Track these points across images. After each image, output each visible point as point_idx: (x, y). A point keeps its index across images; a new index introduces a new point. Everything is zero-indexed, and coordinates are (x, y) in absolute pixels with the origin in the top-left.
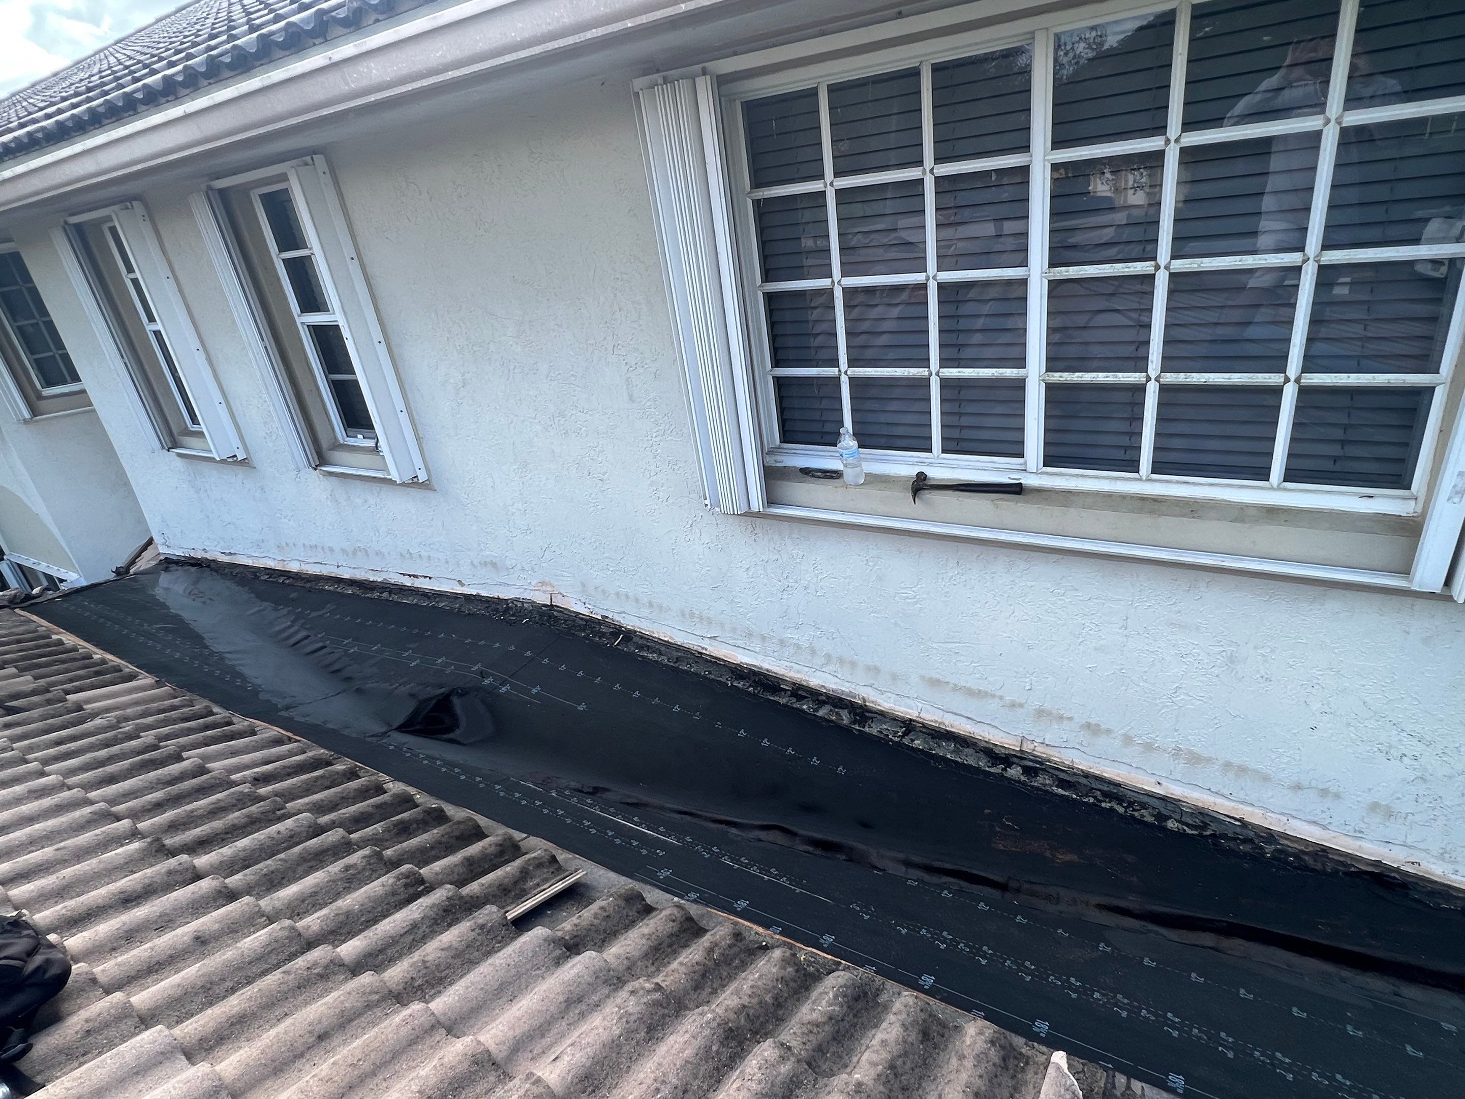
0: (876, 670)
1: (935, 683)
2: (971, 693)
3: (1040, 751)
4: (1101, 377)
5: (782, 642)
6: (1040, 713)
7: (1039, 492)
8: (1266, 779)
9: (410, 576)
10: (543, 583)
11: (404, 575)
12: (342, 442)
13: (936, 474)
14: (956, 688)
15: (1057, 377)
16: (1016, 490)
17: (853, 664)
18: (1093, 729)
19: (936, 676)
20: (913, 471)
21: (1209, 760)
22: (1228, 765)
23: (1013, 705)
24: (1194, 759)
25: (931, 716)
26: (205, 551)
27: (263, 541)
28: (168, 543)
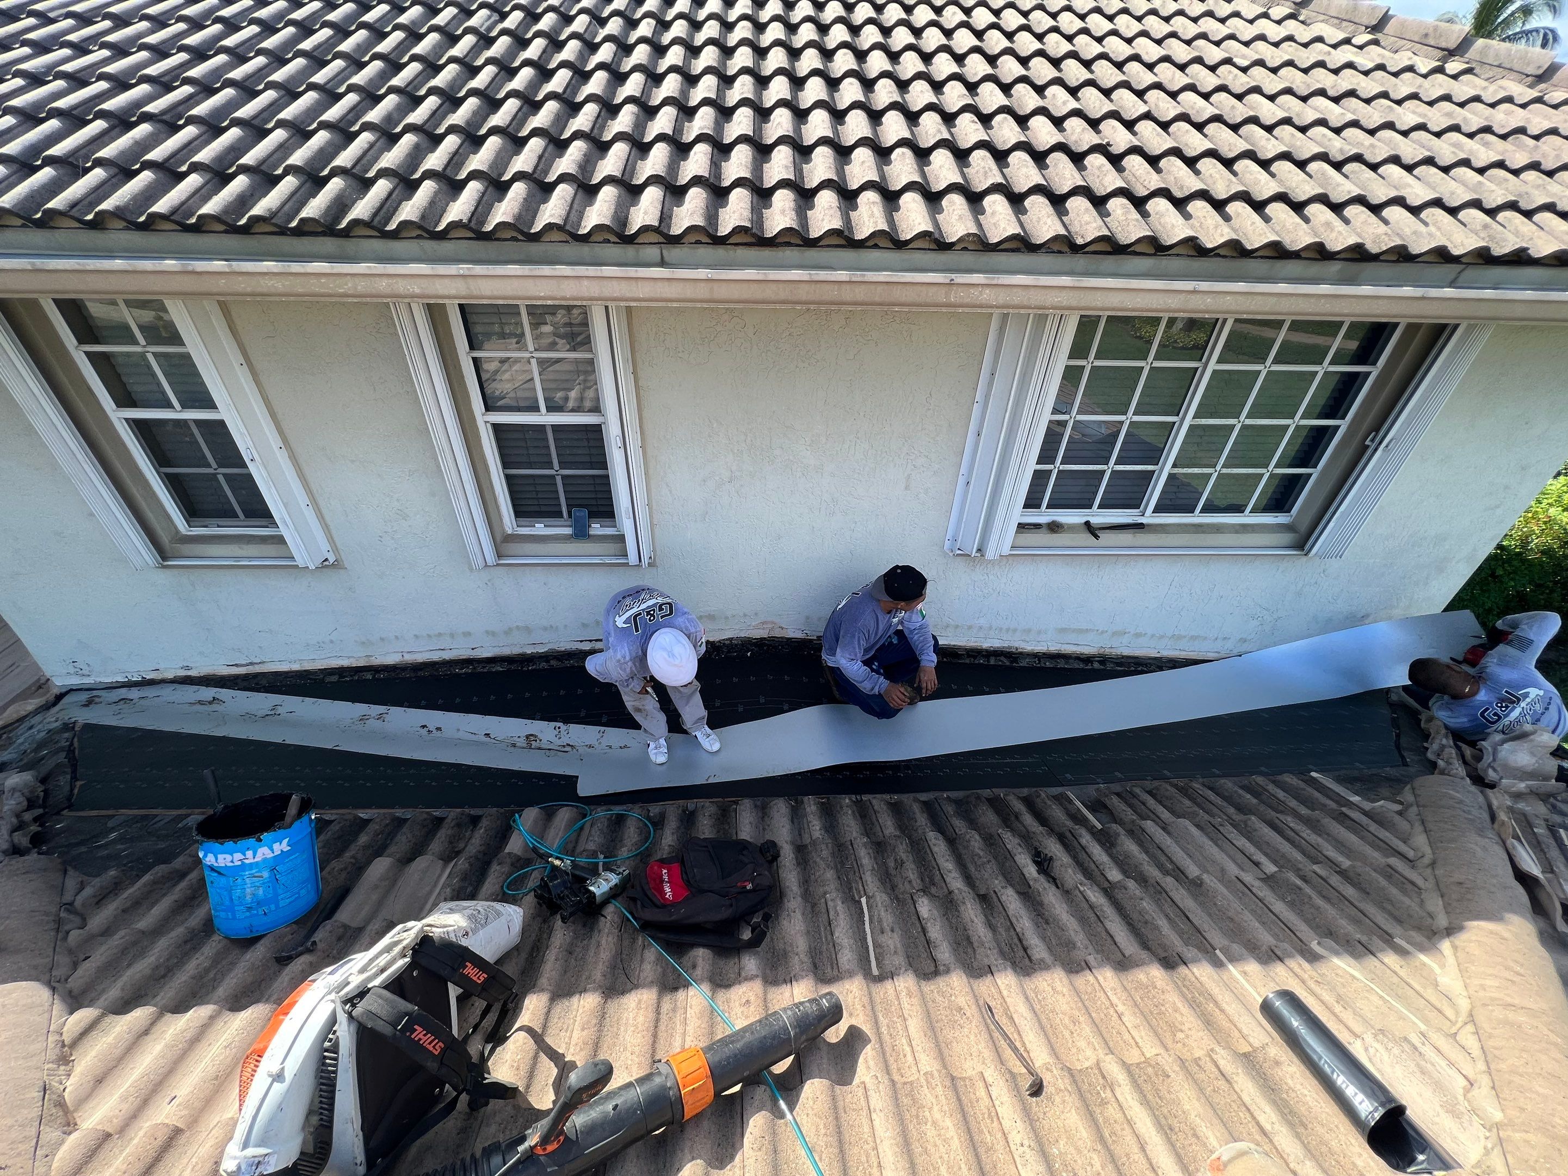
0: (1029, 631)
1: (1063, 630)
2: (1081, 631)
3: (1107, 651)
4: (1196, 471)
5: (970, 627)
6: (1115, 634)
7: (1149, 525)
8: (1205, 638)
9: (591, 641)
10: (763, 623)
11: (581, 641)
12: (510, 532)
13: (1095, 520)
14: (1074, 631)
15: (1176, 471)
16: (1139, 527)
17: (1015, 630)
18: (1138, 635)
19: (1064, 626)
20: (1084, 520)
21: (1185, 637)
22: (1192, 637)
23: (1103, 632)
24: (1180, 638)
25: (1053, 648)
26: (188, 668)
27: (332, 642)
28: (84, 672)
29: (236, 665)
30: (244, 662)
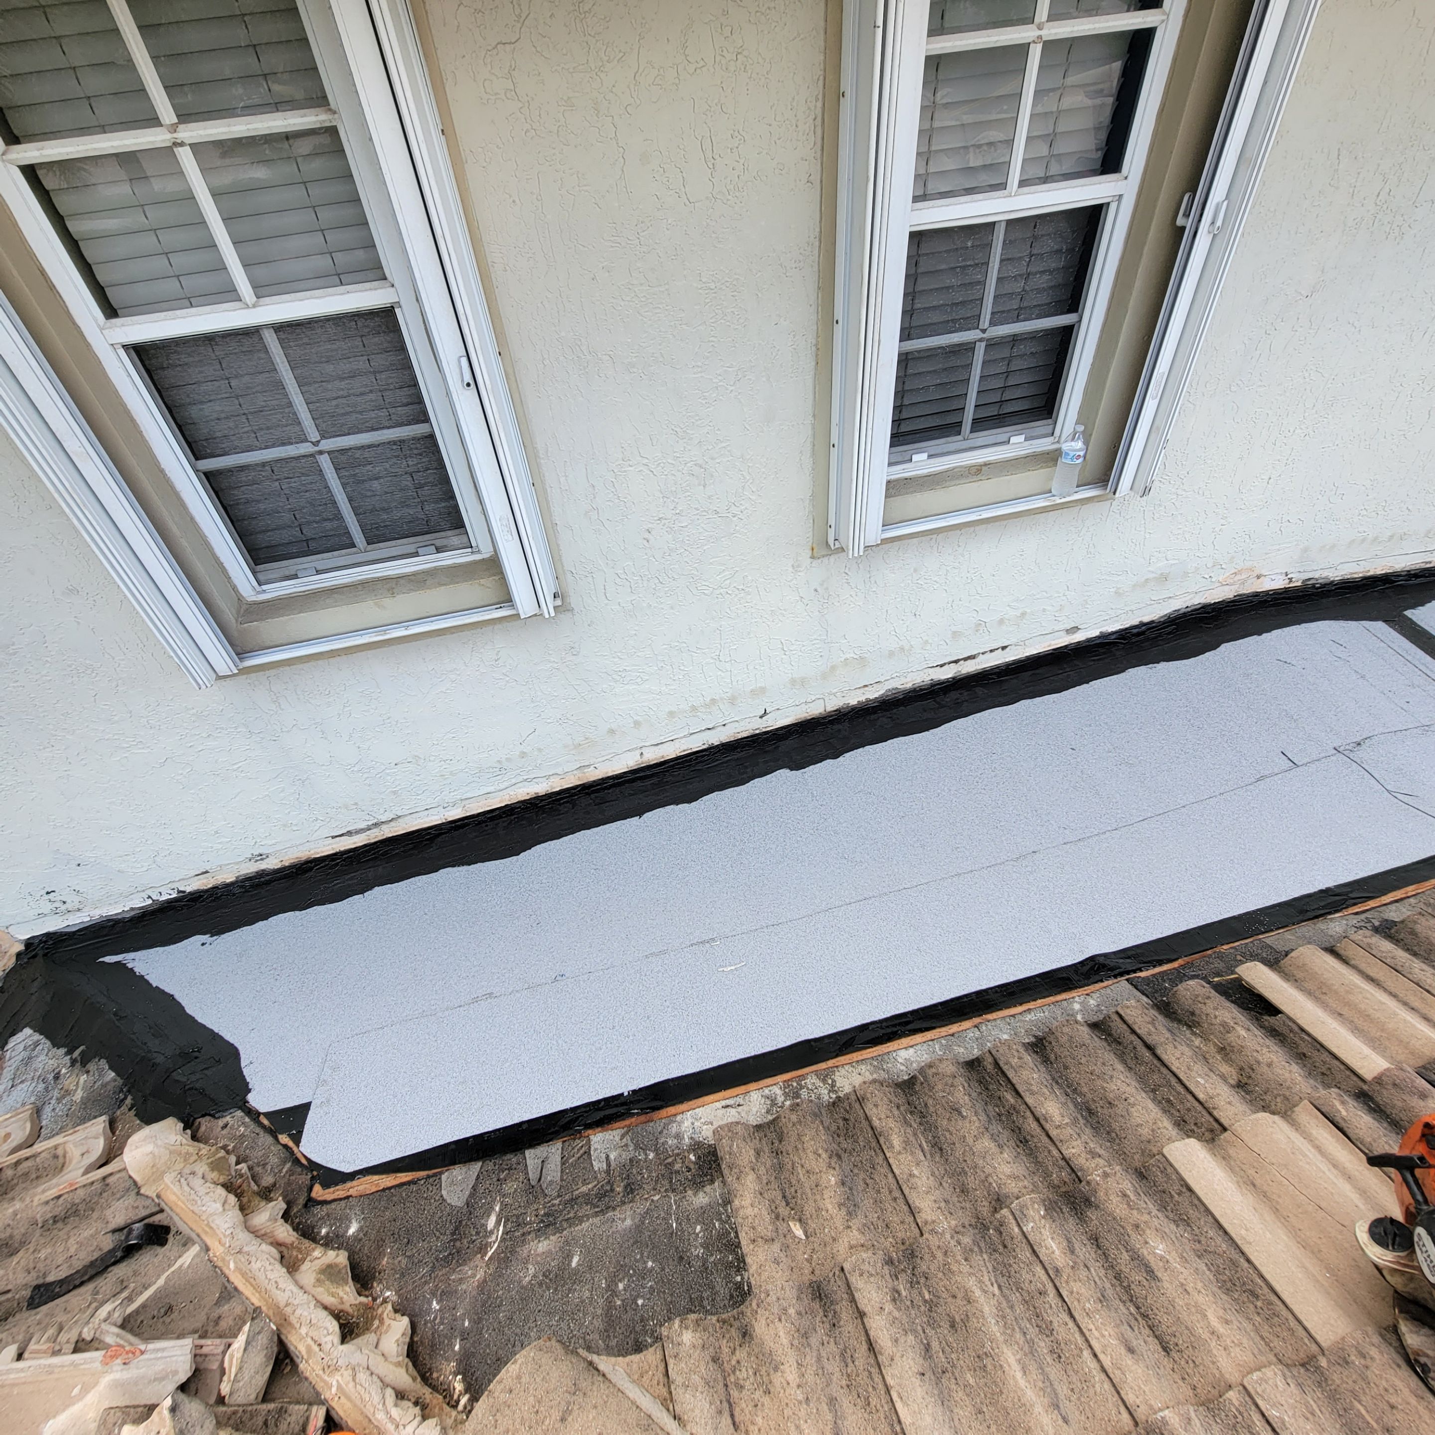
9: (956, 662)
10: (1235, 575)
11: (942, 666)
26: (261, 857)
27: (523, 755)
28: (69, 906)
29: (349, 833)
30: (363, 825)
